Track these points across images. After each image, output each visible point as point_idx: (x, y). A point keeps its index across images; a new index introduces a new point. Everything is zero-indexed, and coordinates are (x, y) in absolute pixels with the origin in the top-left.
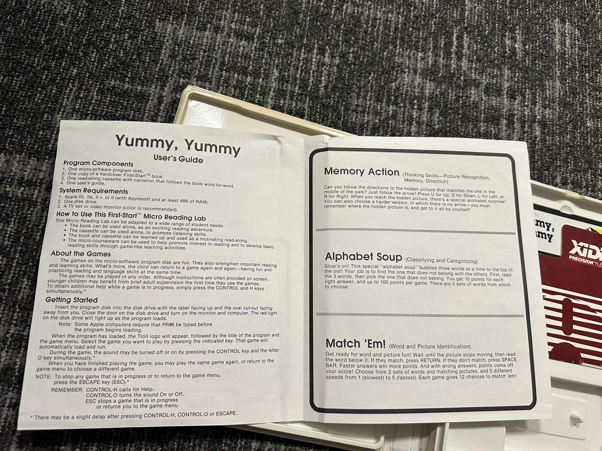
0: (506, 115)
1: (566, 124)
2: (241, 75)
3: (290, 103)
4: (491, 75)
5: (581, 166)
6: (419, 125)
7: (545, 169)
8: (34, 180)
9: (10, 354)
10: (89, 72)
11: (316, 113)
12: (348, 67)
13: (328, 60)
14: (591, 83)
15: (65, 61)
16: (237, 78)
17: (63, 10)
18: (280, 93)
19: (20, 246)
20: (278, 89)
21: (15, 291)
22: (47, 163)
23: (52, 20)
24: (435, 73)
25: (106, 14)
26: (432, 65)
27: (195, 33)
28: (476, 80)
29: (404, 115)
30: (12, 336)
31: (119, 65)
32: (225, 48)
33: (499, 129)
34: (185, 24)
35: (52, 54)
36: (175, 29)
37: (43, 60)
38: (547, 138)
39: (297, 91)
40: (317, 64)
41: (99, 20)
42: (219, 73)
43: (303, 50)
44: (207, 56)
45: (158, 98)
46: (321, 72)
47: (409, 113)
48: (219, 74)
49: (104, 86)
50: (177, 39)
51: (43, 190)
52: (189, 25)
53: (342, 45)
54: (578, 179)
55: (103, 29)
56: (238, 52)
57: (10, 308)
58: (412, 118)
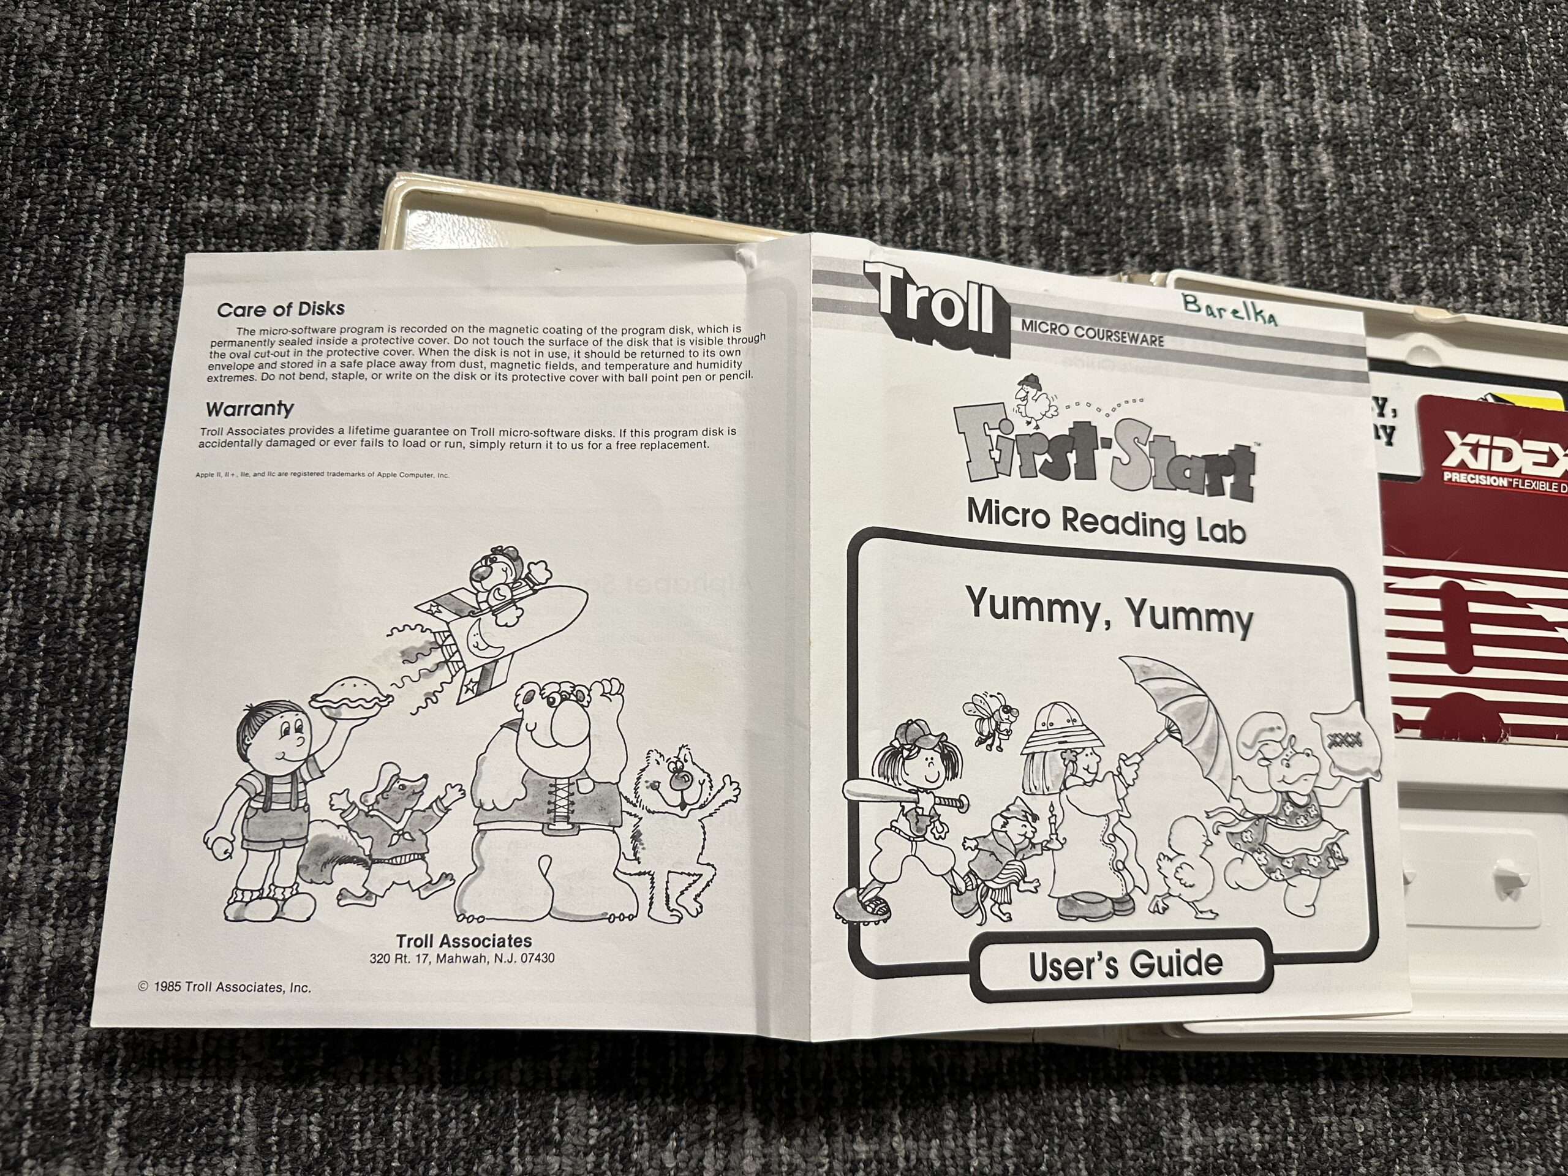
0: (1239, 135)
1: (1399, 135)
2: (534, 133)
3: (672, 185)
4: (1186, 35)
5: (1450, 238)
6: (1017, 195)
7: (1358, 259)
8: (46, 486)
9: (62, 931)
10: (139, 187)
11: (743, 202)
12: (809, 69)
13: (754, 60)
14: (1450, 19)
15: (72, 167)
16: (526, 142)
17: (43, 33)
18: (641, 164)
19: (40, 659)
20: (635, 155)
21: (46, 772)
22: (71, 437)
23: (19, 63)
24: (1039, 52)
25: (157, 27)
26: (1028, 33)
27: (396, 42)
28: (1149, 53)
29: (972, 173)
30: (59, 887)
31: (212, 156)
32: (480, 69)
33: (1223, 175)
34: (369, 22)
35: (34, 152)
36: (344, 37)
37: (13, 172)
38: (1354, 180)
39: (685, 153)
40: (729, 72)
41: (143, 46)
42: (477, 135)
43: (686, 44)
44: (438, 97)
45: (328, 227)
46: (741, 94)
47: (986, 166)
48: (476, 140)
49: (183, 216)
50: (353, 63)
51: (72, 509)
52: (379, 22)
53: (785, 13)
54: (1445, 275)
55: (157, 68)
56: (518, 74)
57: (42, 817)
58: (995, 179)
